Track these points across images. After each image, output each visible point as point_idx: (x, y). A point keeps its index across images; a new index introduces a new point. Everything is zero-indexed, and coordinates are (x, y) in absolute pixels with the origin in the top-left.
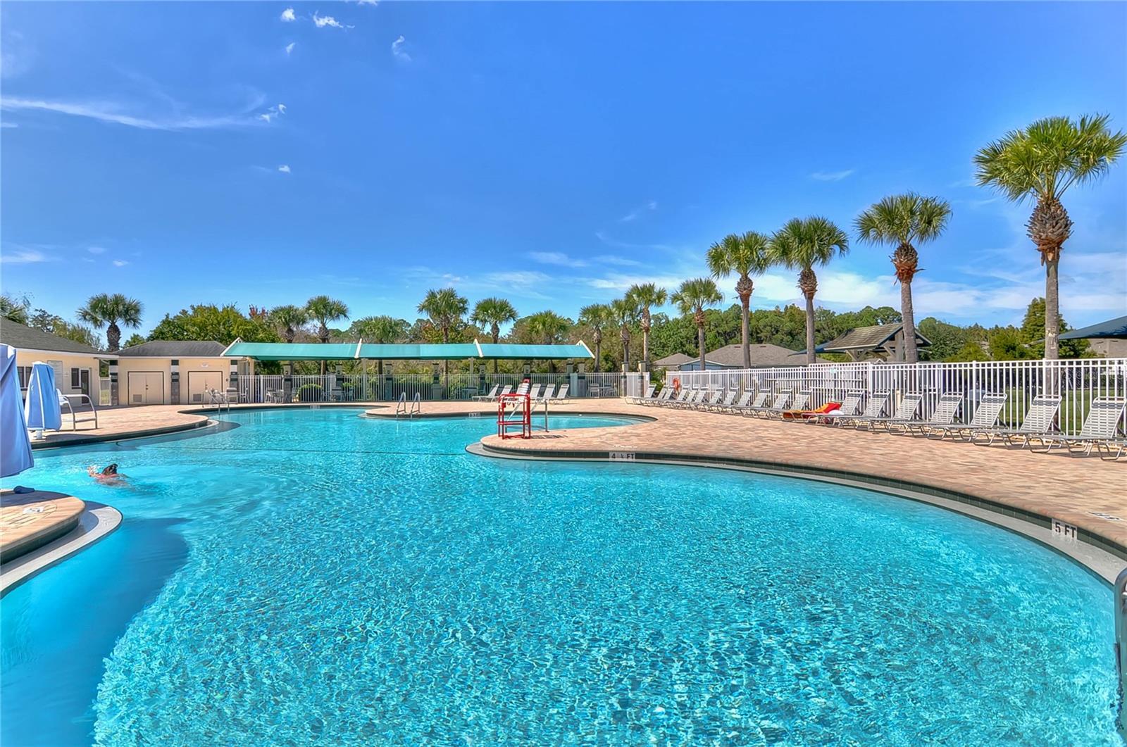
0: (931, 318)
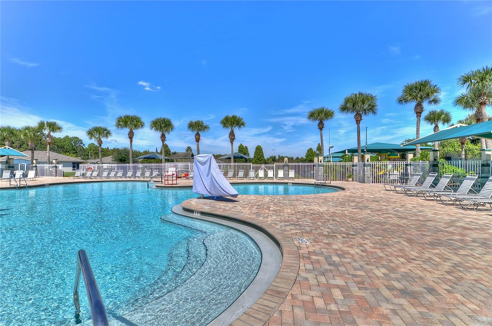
0: (93, 143)
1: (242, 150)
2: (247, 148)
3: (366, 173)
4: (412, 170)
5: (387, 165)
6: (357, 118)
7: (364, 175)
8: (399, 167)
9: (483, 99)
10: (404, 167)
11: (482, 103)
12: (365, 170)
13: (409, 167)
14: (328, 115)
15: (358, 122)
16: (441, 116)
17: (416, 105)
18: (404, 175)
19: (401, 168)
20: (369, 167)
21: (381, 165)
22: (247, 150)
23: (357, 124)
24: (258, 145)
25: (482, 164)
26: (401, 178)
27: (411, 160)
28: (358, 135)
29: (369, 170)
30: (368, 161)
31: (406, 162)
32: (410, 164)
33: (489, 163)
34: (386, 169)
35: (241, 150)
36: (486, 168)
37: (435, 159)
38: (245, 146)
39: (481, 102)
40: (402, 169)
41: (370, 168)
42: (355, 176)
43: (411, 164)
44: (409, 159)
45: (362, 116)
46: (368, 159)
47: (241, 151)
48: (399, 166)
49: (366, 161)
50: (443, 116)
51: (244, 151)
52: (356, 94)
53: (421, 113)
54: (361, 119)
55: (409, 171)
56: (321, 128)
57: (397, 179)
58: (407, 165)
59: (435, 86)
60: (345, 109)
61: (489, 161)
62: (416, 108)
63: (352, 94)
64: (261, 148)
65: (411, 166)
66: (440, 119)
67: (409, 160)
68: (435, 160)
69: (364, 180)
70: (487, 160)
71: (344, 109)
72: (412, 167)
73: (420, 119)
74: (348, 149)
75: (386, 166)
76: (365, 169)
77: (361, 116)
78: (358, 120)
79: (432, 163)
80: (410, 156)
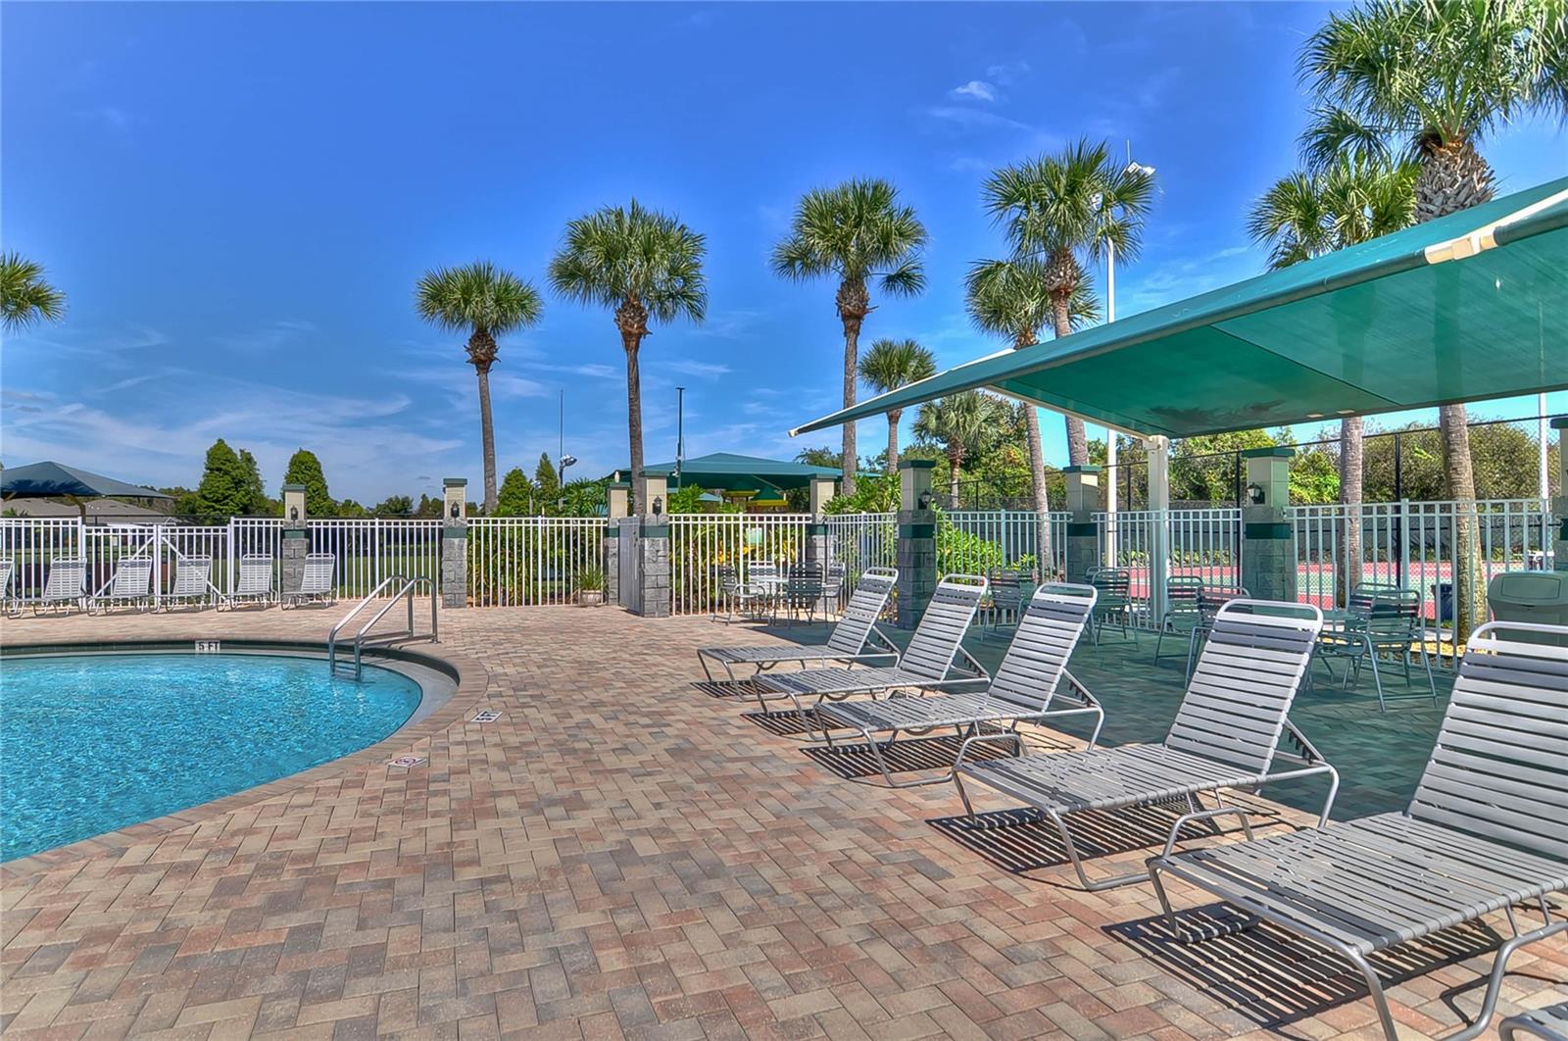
1: (223, 467)
2: (249, 459)
3: (649, 568)
4: (831, 553)
5: (737, 531)
6: (626, 321)
7: (642, 575)
8: (785, 538)
9: (1062, 274)
10: (800, 538)
11: (1058, 290)
12: (646, 554)
13: (819, 539)
14: (513, 304)
15: (632, 339)
16: (907, 362)
17: (842, 284)
18: (800, 573)
19: (789, 541)
20: (661, 540)
21: (712, 527)
22: (252, 469)
23: (627, 348)
24: (301, 450)
25: (1069, 525)
26: (790, 589)
27: (831, 507)
28: (630, 399)
29: (660, 553)
30: (657, 510)
31: (810, 515)
32: (823, 525)
33: (1092, 521)
34: (733, 550)
35: (217, 465)
36: (1083, 540)
37: (920, 500)
38: (242, 451)
39: (1056, 284)
40: (793, 546)
41: (665, 543)
42: (613, 578)
43: (826, 526)
44: (821, 503)
45: (647, 315)
46: (658, 500)
47: (219, 470)
48: (785, 532)
49: (650, 509)
50: (913, 363)
51: (233, 474)
52: (620, 215)
53: (859, 318)
54: (643, 332)
55: (820, 554)
56: (483, 362)
57: (774, 592)
58: (812, 530)
59: (907, 213)
60: (572, 276)
61: (1092, 514)
62: (842, 297)
63: (602, 213)
64: (315, 461)
65: (826, 534)
66: (905, 372)
67: (820, 510)
68: (922, 505)
69: (642, 598)
70: (1087, 511)
71: (570, 274)
72: (832, 538)
73: (855, 343)
74: (622, 469)
75: (731, 534)
76: (646, 548)
77: (644, 319)
78: (630, 333)
79: (908, 521)
80: (825, 492)
